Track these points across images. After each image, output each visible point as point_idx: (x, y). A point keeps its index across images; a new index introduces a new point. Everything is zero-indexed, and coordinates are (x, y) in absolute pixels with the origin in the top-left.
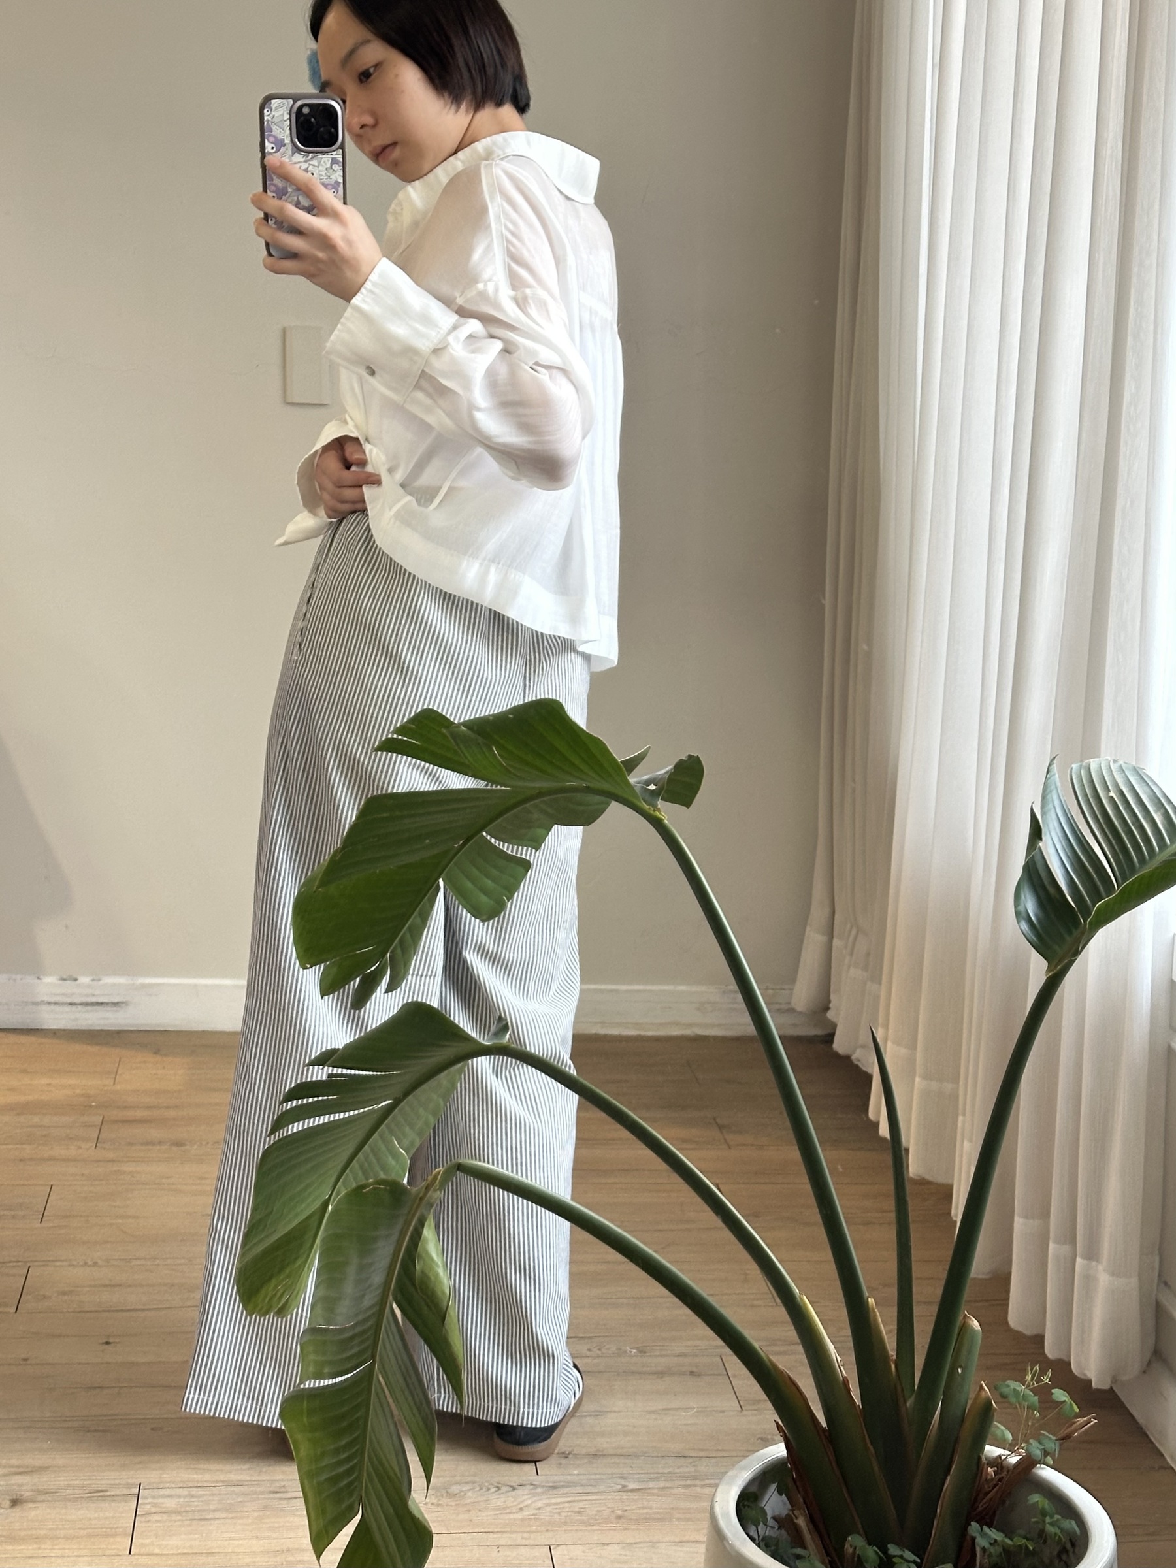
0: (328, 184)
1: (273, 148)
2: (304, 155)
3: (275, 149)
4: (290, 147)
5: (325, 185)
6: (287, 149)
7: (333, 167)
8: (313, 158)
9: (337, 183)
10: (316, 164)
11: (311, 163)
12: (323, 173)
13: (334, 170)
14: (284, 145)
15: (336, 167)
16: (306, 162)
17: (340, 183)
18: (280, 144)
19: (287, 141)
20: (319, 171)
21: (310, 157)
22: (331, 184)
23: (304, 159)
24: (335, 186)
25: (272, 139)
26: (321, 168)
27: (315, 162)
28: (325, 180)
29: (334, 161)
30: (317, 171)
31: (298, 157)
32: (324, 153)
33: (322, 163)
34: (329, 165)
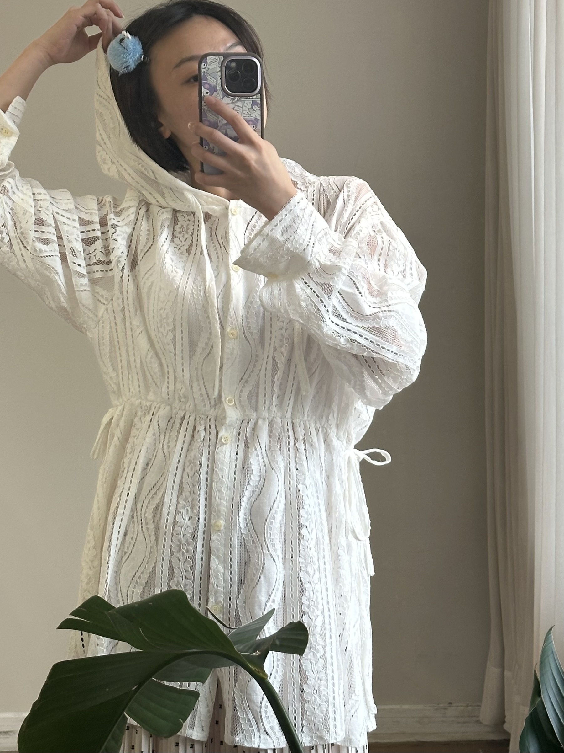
0: (250, 121)
1: (207, 93)
2: (232, 99)
3: (209, 93)
4: (220, 92)
5: (248, 121)
6: (218, 94)
7: (253, 107)
8: (238, 100)
9: (256, 120)
10: (241, 106)
11: (237, 104)
12: (246, 112)
13: (254, 110)
14: (216, 91)
15: (255, 108)
16: (232, 103)
17: (258, 119)
18: (213, 89)
19: (219, 87)
20: (243, 111)
21: (236, 100)
22: (251, 121)
23: (232, 101)
24: (253, 122)
25: (207, 86)
26: (244, 108)
27: (240, 104)
28: (249, 119)
29: (254, 103)
30: (241, 111)
31: (227, 100)
32: (246, 97)
33: (245, 104)
34: (250, 106)
